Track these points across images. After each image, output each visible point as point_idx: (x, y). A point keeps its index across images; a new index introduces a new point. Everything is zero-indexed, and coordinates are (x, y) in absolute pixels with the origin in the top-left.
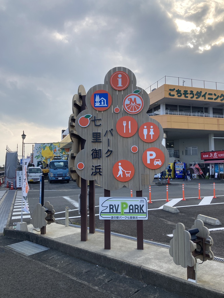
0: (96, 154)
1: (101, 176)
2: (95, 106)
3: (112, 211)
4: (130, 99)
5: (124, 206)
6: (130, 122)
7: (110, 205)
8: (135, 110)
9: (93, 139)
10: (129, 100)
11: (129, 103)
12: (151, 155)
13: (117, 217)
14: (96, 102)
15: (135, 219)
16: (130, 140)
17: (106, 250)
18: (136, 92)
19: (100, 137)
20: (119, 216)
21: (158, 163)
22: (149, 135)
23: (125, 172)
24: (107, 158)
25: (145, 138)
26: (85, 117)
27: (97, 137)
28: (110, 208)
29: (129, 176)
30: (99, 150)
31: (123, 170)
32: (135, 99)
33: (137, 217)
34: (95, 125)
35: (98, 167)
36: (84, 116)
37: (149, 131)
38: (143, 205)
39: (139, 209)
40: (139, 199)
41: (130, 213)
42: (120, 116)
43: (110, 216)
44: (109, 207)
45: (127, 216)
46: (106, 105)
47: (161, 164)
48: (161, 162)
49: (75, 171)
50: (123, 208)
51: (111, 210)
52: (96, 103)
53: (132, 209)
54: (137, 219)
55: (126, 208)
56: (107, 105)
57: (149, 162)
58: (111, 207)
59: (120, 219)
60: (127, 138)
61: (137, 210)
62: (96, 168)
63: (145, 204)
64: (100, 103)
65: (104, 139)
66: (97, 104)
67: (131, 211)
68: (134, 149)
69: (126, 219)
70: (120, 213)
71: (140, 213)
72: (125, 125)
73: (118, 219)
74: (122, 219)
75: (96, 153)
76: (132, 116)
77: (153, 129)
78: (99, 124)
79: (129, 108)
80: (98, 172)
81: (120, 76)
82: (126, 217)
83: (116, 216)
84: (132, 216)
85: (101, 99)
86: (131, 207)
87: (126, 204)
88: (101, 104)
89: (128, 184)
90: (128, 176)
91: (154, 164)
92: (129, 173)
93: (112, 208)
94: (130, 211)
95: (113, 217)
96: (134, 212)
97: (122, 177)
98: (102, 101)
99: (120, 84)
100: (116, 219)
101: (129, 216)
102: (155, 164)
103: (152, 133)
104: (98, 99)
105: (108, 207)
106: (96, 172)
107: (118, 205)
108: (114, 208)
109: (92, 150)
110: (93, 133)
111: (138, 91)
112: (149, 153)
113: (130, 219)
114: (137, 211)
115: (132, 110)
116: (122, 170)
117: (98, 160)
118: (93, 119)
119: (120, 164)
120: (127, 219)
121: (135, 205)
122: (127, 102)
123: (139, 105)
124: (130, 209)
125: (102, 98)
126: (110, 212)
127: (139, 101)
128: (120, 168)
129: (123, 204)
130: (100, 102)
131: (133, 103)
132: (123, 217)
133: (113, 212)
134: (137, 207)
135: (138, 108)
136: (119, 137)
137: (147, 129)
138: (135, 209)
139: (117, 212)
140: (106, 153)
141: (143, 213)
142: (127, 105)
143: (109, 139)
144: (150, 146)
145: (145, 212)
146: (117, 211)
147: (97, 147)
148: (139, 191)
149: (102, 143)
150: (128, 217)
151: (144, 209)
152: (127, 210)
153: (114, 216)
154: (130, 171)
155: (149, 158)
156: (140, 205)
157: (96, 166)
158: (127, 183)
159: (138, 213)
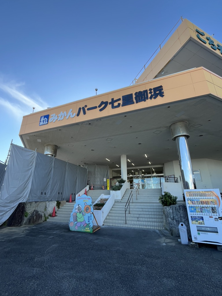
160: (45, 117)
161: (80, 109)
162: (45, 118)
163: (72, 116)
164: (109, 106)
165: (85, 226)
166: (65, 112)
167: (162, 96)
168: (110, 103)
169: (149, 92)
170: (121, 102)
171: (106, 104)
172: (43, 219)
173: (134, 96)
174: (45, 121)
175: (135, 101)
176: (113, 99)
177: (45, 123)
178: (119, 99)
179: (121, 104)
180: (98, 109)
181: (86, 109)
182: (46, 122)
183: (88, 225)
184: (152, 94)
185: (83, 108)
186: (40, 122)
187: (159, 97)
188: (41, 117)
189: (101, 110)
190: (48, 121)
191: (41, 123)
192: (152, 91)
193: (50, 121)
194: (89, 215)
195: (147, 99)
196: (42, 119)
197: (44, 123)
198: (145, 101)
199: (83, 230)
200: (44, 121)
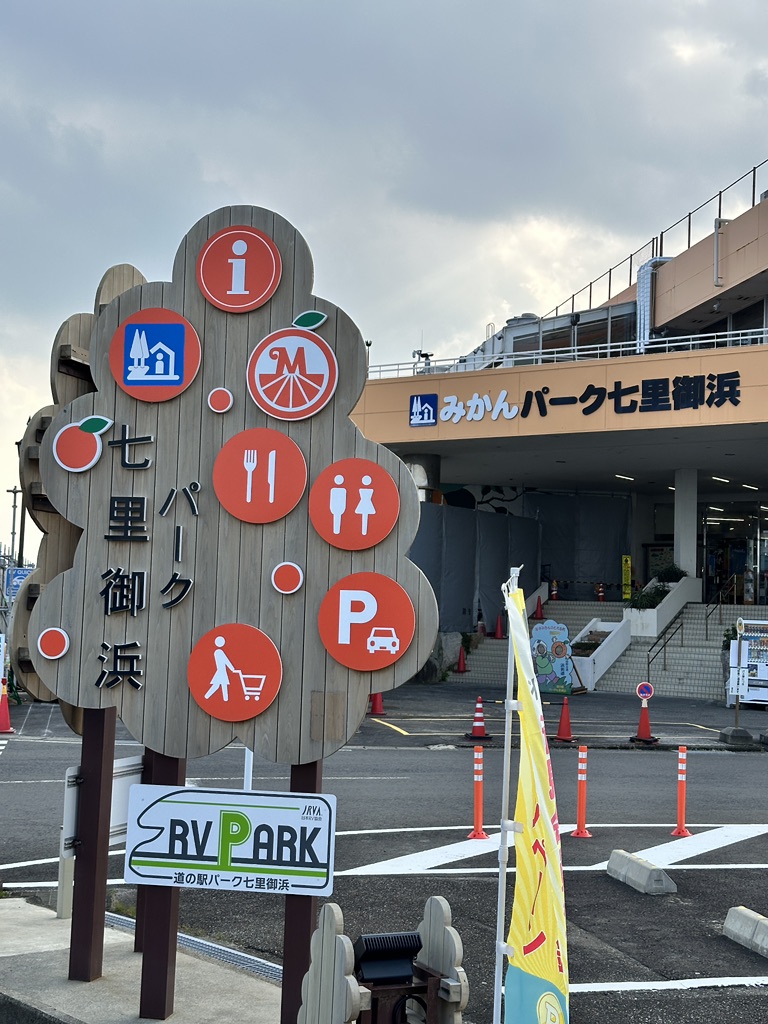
0: (121, 596)
1: (139, 695)
2: (129, 378)
3: (178, 850)
4: (277, 353)
5: (235, 828)
6: (272, 455)
7: (174, 823)
8: (299, 401)
9: (111, 528)
10: (273, 357)
11: (274, 372)
12: (357, 607)
13: (201, 879)
14: (131, 362)
15: (277, 891)
16: (271, 537)
17: (143, 1020)
18: (306, 321)
19: (141, 519)
20: (209, 873)
21: (385, 643)
22: (350, 517)
23: (242, 676)
24: (166, 613)
25: (337, 530)
26: (80, 428)
27: (127, 520)
28: (173, 837)
29: (257, 698)
30: (134, 574)
31: (232, 668)
32: (300, 351)
33: (285, 884)
34: (124, 464)
35: (129, 653)
36: (79, 424)
37: (353, 500)
38: (316, 831)
39: (297, 844)
40: (301, 802)
41: (256, 860)
42: (231, 429)
43: (171, 872)
44: (167, 831)
45: (244, 875)
46: (172, 376)
47: (397, 648)
48: (397, 641)
49: (30, 662)
50: (227, 839)
51: (178, 844)
52: (130, 368)
53: (268, 846)
54: (284, 892)
55: (239, 838)
56: (177, 378)
57: (344, 638)
58: (178, 830)
59: (213, 886)
60: (260, 528)
61: (286, 851)
62: (116, 657)
63: (323, 825)
64: (147, 368)
65: (157, 528)
66: (137, 373)
67: (263, 854)
68: (286, 576)
69: (236, 889)
70: (214, 859)
71: (302, 863)
72: (250, 466)
73: (204, 886)
74: (223, 886)
75: (121, 587)
76: (283, 429)
77: (371, 491)
78: (140, 461)
79: (270, 393)
80: (123, 674)
81: (239, 247)
82: (237, 880)
83: (196, 872)
84: (266, 876)
85: (153, 351)
86: (264, 837)
87: (242, 821)
88: (152, 372)
89: (250, 733)
90: (252, 697)
91: (369, 647)
92: (256, 683)
93: (183, 838)
94: (256, 853)
95: (181, 874)
96: (275, 858)
97: (226, 698)
98: (160, 356)
99: (238, 287)
100: (196, 886)
101: (253, 876)
102: (372, 650)
103: (365, 508)
104: (139, 348)
105: (162, 829)
106: (115, 673)
107: (209, 824)
108: (190, 838)
109: (104, 576)
110: (113, 500)
111: (317, 318)
112: (347, 597)
113: (253, 890)
114: (286, 856)
115: (283, 401)
116: (228, 669)
117: (130, 620)
118: (118, 438)
119: (220, 641)
120: (242, 888)
121: (282, 829)
122: (266, 365)
123: (318, 379)
124: (257, 845)
125: (160, 345)
126: (171, 855)
127: (317, 362)
128: (221, 659)
129: (227, 818)
130: (151, 362)
131: (291, 370)
132: (225, 881)
133: (184, 855)
134: (287, 836)
135: (312, 393)
136: (224, 523)
137: (343, 491)
138: (282, 843)
139: (200, 856)
140: (163, 592)
141: (315, 863)
142: (265, 379)
143: (178, 528)
144: (357, 565)
145: (322, 859)
146: (200, 848)
147: (127, 560)
148: (299, 765)
149: (148, 545)
150: (247, 881)
151: (320, 847)
152: (245, 850)
153: (186, 872)
154: (264, 677)
155: (346, 619)
156: (304, 830)
157: (116, 648)
158: (246, 726)
159: (292, 863)
160: (425, 399)
161: (529, 395)
162: (426, 405)
163: (507, 415)
164: (609, 404)
165: (555, 682)
166: (486, 397)
167: (736, 403)
168: (611, 396)
169: (707, 382)
170: (638, 397)
171: (601, 393)
172: (439, 675)
173: (671, 388)
174: (426, 415)
175: (672, 402)
176: (618, 384)
177: (425, 421)
178: (634, 389)
179: (639, 404)
180: (580, 406)
181: (547, 398)
182: (429, 418)
183: (561, 681)
184: (715, 391)
185: (539, 395)
186: (412, 414)
187: (728, 404)
188: (412, 398)
189: (587, 411)
190: (435, 417)
191: (416, 420)
192: (715, 383)
193: (442, 416)
194: (563, 660)
195: (702, 404)
196: (417, 407)
197: (422, 419)
198: (696, 407)
199: (550, 690)
200: (422, 413)
